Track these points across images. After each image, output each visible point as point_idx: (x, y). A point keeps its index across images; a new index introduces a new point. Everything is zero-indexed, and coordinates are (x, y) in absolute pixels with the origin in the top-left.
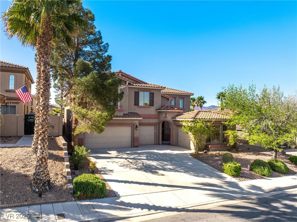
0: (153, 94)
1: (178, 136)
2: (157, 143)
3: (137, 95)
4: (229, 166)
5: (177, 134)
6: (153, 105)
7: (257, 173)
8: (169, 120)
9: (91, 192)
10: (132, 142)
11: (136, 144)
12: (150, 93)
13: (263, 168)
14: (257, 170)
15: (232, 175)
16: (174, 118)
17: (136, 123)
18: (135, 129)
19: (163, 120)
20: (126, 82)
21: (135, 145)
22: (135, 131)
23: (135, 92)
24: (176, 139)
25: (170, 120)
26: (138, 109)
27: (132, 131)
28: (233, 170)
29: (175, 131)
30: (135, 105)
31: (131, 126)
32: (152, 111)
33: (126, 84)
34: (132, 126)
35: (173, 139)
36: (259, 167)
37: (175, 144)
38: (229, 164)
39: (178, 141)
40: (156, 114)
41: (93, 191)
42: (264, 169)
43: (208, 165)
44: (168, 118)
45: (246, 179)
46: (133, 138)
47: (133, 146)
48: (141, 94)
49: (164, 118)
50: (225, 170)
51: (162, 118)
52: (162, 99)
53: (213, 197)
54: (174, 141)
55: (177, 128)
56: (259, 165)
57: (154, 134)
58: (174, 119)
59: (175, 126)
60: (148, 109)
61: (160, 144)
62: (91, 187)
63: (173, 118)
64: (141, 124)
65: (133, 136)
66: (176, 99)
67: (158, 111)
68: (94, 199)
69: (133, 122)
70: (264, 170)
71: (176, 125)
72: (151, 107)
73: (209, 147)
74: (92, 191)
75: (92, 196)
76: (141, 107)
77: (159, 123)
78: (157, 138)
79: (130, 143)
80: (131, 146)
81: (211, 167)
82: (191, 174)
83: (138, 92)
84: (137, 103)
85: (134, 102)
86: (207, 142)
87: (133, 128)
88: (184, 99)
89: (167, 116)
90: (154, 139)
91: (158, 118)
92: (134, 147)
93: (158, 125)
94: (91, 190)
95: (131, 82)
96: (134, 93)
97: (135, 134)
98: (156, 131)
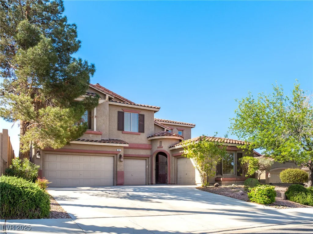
0: (143, 116)
1: (177, 171)
2: (150, 183)
3: (121, 117)
4: (259, 190)
5: (175, 169)
6: (143, 132)
7: (296, 202)
8: (165, 151)
9: (10, 202)
10: (114, 179)
11: (120, 181)
12: (140, 115)
13: (304, 194)
14: (296, 198)
15: (264, 202)
16: (173, 147)
17: (120, 152)
18: (118, 160)
19: (158, 150)
20: (106, 95)
21: (118, 183)
22: (118, 163)
23: (119, 112)
24: (174, 175)
25: (167, 150)
26: (123, 135)
27: (114, 163)
28: (265, 195)
29: (173, 165)
30: (119, 129)
31: (113, 155)
32: (142, 139)
33: (105, 98)
34: (114, 157)
35: (171, 176)
36: (298, 193)
37: (174, 182)
38: (259, 188)
39: (177, 178)
40: (148, 143)
41: (15, 202)
42: (306, 195)
43: (224, 195)
44: (163, 147)
45: (285, 207)
46: (115, 173)
47: (115, 184)
48: (126, 115)
49: (158, 148)
50: (252, 197)
51: (156, 148)
52: (155, 128)
53: (249, 222)
54: (172, 179)
55: (176, 161)
56: (299, 190)
57: (145, 171)
58: (171, 149)
59: (173, 158)
60: (136, 136)
61: (153, 183)
62: (11, 193)
63: (171, 147)
64: (127, 157)
65: (115, 170)
66: (173, 130)
67: (150, 139)
68: (17, 219)
69: (115, 150)
70: (306, 197)
71: (175, 156)
72: (141, 133)
73: (221, 179)
74: (12, 201)
75: (12, 212)
76: (128, 133)
77: (151, 156)
78: (149, 176)
79: (112, 180)
80: (112, 184)
81: (230, 198)
82: (203, 202)
83: (123, 113)
84: (121, 127)
85: (116, 125)
86: (217, 175)
87: (115, 160)
88: (184, 131)
89: (163, 145)
90: (145, 177)
91: (151, 149)
92: (117, 185)
93: (150, 159)
94: (10, 197)
95: (112, 96)
96: (117, 113)
97: (118, 166)
98: (148, 167)
